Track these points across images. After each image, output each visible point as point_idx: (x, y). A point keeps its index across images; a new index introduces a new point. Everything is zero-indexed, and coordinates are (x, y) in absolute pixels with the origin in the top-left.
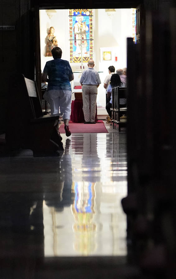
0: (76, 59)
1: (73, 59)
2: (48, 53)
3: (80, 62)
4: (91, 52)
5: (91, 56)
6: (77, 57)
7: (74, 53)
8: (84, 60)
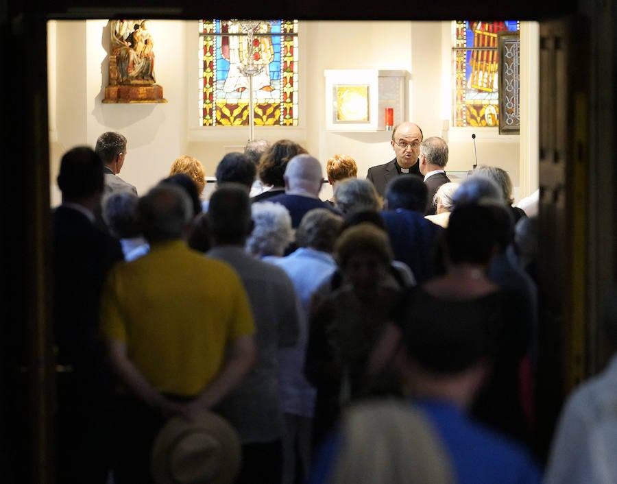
0: (227, 112)
1: (214, 112)
2: (114, 89)
3: (246, 122)
4: (289, 85)
5: (288, 100)
6: (232, 101)
7: (219, 86)
8: (261, 117)
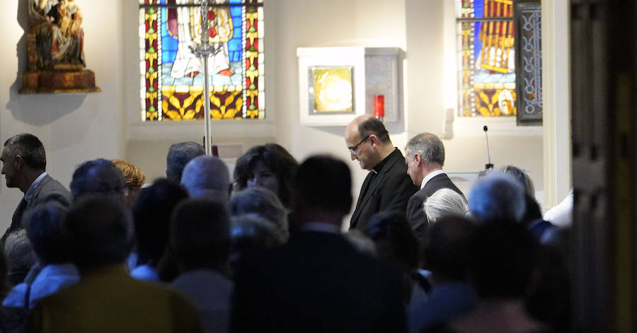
0: (176, 103)
1: (160, 103)
2: (34, 77)
3: (200, 115)
4: (252, 68)
5: (252, 87)
6: (182, 89)
7: (166, 70)
8: (219, 109)
